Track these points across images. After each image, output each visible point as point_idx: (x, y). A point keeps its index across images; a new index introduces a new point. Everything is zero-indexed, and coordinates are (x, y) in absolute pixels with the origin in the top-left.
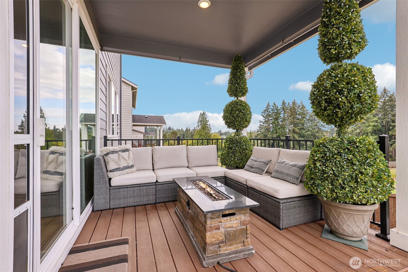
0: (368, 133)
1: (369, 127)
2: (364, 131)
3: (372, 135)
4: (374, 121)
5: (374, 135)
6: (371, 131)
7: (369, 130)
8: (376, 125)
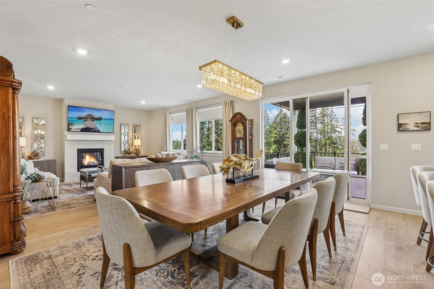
0: (271, 143)
1: (272, 138)
2: (269, 141)
3: (274, 145)
4: (275, 133)
5: (275, 144)
6: (273, 141)
7: (272, 140)
8: (276, 136)
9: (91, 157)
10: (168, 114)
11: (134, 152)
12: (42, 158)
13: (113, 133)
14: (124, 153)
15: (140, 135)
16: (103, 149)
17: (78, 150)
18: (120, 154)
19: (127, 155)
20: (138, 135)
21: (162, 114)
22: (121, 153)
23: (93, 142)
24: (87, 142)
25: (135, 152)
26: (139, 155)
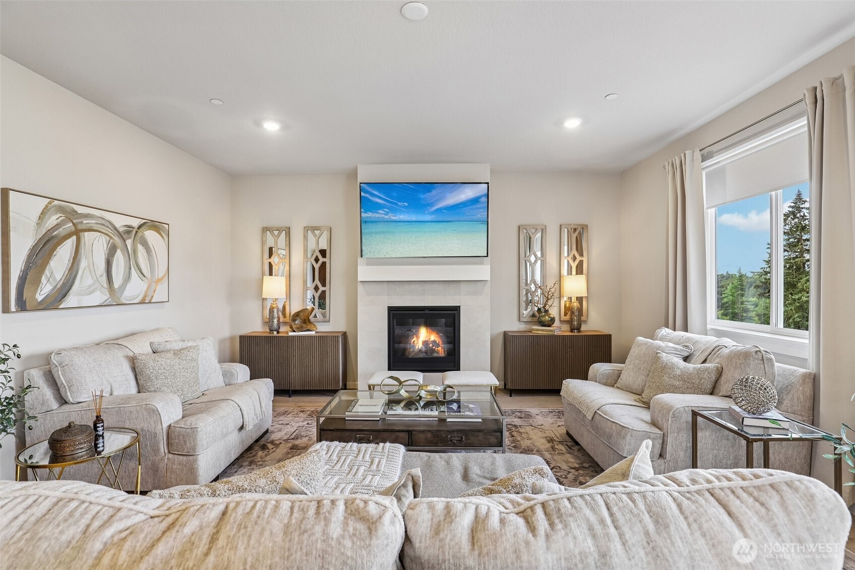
9: (429, 330)
10: (693, 159)
11: (563, 318)
12: (318, 327)
13: (487, 256)
14: (530, 320)
15: (585, 259)
16: (457, 309)
17: (391, 309)
18: (518, 322)
19: (538, 330)
20: (579, 258)
21: (664, 167)
22: (522, 319)
23: (428, 286)
24: (413, 286)
25: (568, 318)
26: (579, 331)
